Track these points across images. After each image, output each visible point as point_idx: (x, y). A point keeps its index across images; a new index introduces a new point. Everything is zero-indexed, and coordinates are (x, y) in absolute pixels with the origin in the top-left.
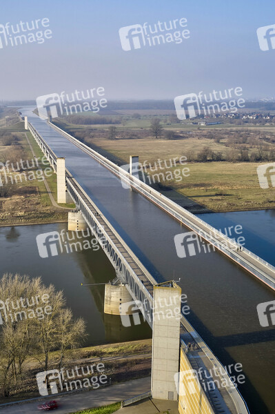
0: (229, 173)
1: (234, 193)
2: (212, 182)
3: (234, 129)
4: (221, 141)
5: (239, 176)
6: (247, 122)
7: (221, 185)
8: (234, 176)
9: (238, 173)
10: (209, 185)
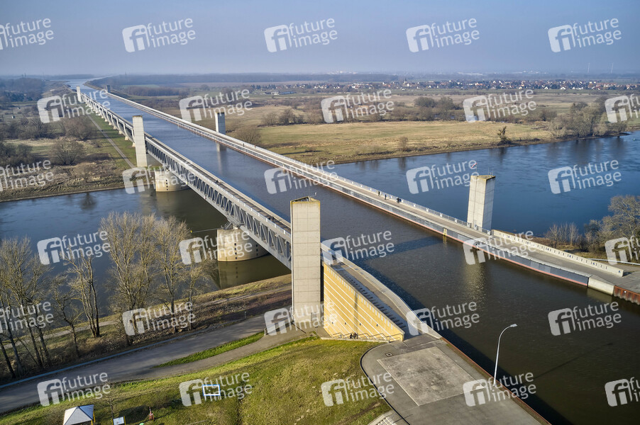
0: (313, 133)
1: (323, 149)
2: (299, 141)
3: (308, 97)
4: (298, 107)
5: (324, 136)
6: (319, 92)
7: (309, 143)
8: (319, 135)
9: (322, 133)
10: (297, 144)
